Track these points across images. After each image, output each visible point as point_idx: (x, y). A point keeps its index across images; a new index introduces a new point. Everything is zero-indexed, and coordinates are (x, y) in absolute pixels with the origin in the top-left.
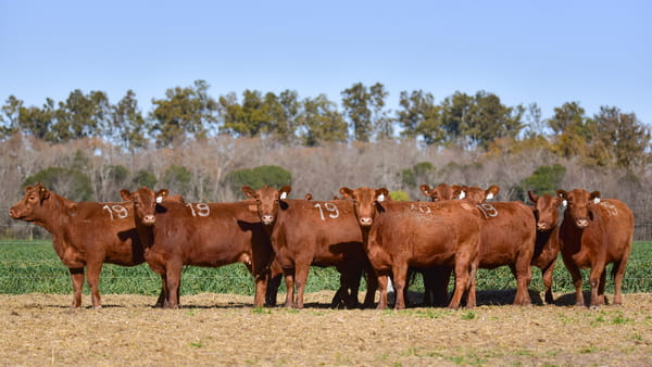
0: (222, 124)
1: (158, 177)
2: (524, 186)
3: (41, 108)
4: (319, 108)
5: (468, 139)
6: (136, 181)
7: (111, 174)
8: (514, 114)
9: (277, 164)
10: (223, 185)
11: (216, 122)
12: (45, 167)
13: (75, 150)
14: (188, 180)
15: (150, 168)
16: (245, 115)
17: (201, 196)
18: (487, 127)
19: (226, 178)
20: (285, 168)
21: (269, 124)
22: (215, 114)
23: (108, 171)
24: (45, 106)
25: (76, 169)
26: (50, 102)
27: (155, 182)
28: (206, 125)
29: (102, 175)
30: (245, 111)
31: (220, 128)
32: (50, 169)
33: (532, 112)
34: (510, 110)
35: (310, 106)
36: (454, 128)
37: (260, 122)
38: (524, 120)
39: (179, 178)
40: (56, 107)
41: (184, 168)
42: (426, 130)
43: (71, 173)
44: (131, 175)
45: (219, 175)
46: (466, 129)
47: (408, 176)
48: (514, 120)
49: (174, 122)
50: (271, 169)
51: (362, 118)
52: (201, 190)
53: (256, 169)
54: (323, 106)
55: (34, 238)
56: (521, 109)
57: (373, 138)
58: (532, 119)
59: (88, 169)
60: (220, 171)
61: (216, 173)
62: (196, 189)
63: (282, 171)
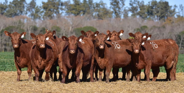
2: (181, 35)
3: (3, 3)
4: (101, 6)
5: (156, 17)
7: (32, 29)
8: (172, 8)
9: (92, 26)
10: (72, 33)
11: (64, 10)
12: (7, 26)
13: (18, 20)
15: (46, 26)
16: (75, 7)
18: (163, 13)
19: (74, 31)
22: (64, 7)
23: (31, 27)
24: (4, 3)
26: (6, 1)
28: (60, 12)
29: (29, 29)
31: (66, 12)
33: (180, 8)
34: (171, 7)
35: (98, 5)
36: (151, 13)
37: (80, 10)
38: (177, 10)
40: (8, 4)
42: (141, 14)
43: (18, 28)
44: (39, 29)
45: (70, 29)
46: (155, 14)
47: (139, 30)
48: (173, 10)
49: (50, 10)
50: (90, 27)
51: (117, 9)
54: (102, 5)
55: (5, 51)
56: (175, 6)
57: (122, 17)
58: (180, 10)
63: (94, 28)
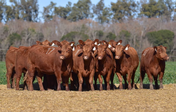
0: (139, 12)
1: (116, 35)
6: (107, 37)
7: (97, 34)
9: (168, 29)
10: (144, 38)
11: (137, 12)
12: (69, 32)
13: (82, 24)
14: (129, 36)
15: (113, 31)
16: (149, 8)
17: (134, 43)
19: (146, 35)
20: (172, 31)
21: (160, 12)
24: (67, 5)
25: (82, 32)
26: (70, 3)
27: (115, 37)
28: (133, 13)
29: (93, 34)
30: (150, 6)
31: (139, 14)
32: (72, 32)
37: (156, 11)
39: (125, 35)
40: (72, 6)
41: (127, 31)
43: (80, 34)
44: (105, 35)
45: (142, 34)
49: (120, 12)
50: (165, 31)
52: (135, 40)
53: (159, 31)
59: (88, 32)
60: (142, 32)
61: (141, 33)
62: (133, 40)
63: (170, 32)
